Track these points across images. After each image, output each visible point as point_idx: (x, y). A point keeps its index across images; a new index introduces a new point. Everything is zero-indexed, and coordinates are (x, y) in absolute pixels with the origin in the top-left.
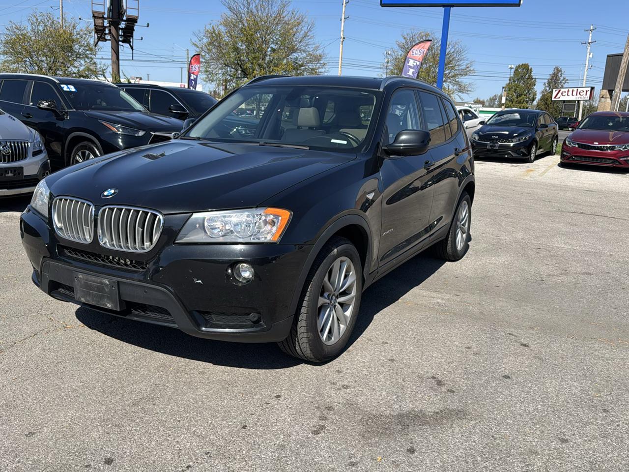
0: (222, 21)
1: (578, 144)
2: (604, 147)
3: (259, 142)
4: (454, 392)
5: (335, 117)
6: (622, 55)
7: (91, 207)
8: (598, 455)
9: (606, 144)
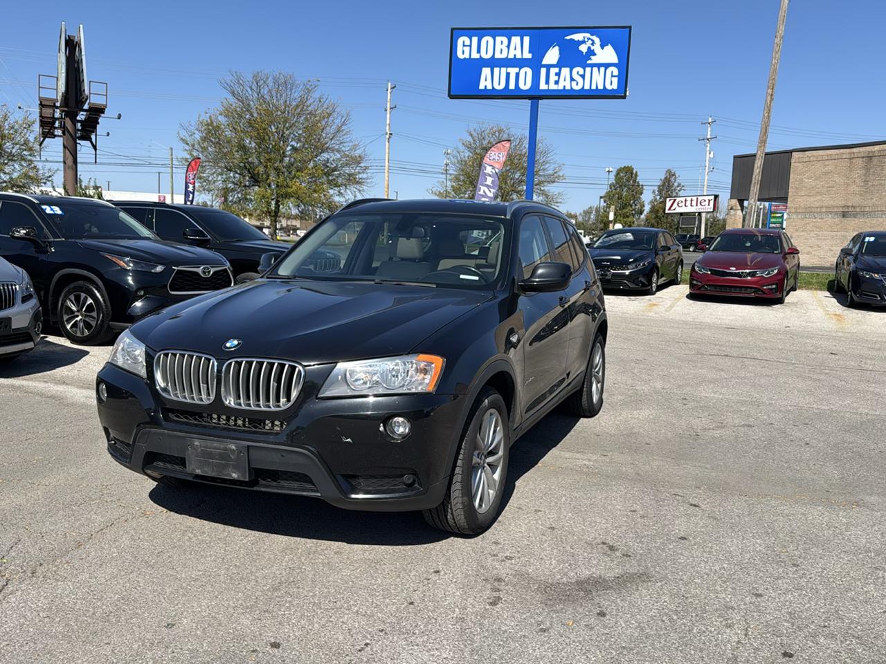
0: (222, 109)
1: (710, 270)
2: (742, 273)
3: (373, 280)
4: (630, 556)
5: (431, 245)
6: (754, 155)
7: (212, 361)
8: (795, 606)
9: (745, 269)
